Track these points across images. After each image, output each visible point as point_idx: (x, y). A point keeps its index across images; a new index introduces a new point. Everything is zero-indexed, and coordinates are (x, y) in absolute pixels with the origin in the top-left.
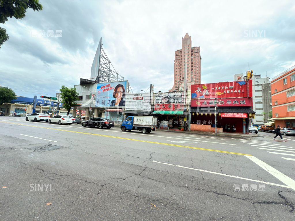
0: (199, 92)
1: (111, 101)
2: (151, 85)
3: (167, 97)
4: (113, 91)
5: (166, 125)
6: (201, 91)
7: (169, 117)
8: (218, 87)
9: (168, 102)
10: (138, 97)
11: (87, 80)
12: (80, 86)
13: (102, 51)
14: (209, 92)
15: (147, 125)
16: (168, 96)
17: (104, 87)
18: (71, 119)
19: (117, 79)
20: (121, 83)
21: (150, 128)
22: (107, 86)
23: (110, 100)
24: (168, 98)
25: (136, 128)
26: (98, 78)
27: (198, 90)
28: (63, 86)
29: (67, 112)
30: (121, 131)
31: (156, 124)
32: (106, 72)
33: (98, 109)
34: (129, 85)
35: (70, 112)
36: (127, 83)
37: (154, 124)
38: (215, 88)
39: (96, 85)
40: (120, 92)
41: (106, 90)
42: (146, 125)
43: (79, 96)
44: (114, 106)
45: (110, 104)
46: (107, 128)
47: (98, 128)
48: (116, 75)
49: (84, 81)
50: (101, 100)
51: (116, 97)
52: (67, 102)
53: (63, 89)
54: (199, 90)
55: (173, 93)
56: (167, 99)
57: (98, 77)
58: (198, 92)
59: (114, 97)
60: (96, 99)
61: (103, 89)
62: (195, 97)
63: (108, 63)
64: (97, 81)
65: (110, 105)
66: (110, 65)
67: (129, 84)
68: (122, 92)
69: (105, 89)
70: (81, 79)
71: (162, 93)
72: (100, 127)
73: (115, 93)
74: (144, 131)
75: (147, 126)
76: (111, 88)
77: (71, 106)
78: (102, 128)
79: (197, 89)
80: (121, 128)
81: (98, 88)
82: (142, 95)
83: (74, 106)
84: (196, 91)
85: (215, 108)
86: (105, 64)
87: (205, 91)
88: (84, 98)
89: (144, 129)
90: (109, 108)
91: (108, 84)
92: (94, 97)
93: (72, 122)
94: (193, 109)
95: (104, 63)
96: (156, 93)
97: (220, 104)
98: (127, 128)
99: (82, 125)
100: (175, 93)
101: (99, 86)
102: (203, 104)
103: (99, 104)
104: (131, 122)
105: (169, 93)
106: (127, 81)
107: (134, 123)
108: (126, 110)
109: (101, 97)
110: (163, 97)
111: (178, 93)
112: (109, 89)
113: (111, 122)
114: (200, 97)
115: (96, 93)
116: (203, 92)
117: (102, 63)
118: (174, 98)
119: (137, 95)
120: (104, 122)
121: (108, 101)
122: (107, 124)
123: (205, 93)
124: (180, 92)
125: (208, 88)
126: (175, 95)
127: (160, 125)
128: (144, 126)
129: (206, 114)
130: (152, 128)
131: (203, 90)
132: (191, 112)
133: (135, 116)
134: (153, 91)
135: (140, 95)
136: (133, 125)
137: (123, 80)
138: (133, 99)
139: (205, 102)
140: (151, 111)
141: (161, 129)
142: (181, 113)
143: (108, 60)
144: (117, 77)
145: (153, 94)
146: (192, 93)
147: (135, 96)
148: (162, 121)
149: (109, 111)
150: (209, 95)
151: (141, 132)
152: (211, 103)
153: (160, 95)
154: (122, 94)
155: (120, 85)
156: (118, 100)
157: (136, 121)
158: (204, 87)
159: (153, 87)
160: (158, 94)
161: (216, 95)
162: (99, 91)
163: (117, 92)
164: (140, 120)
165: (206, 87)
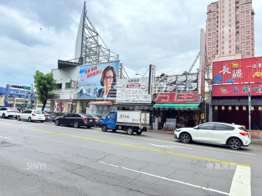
0: (226, 72)
1: (98, 91)
2: (150, 66)
3: (174, 83)
4: (99, 77)
5: (173, 125)
6: (230, 71)
7: (181, 113)
8: (258, 64)
9: (176, 90)
10: (133, 84)
11: (67, 62)
12: (58, 70)
13: (86, 20)
14: (241, 72)
15: (133, 122)
16: (176, 81)
17: (89, 71)
18: (44, 115)
19: (109, 57)
20: (111, 65)
21: (138, 128)
22: (92, 69)
23: (97, 89)
24: (177, 84)
25: (119, 127)
26: (81, 59)
27: (223, 71)
28: (37, 72)
29: (43, 105)
30: (101, 132)
31: (148, 122)
32: (93, 49)
34: (122, 67)
35: (46, 105)
36: (119, 64)
38: (252, 66)
39: (78, 69)
40: (110, 77)
41: (91, 75)
42: (132, 124)
43: (58, 84)
44: (102, 97)
46: (86, 127)
47: (73, 127)
48: (107, 53)
49: (63, 64)
51: (104, 84)
52: (42, 93)
53: (37, 75)
54: (225, 70)
55: (184, 76)
56: (175, 86)
57: (81, 57)
58: (224, 73)
59: (102, 84)
60: (78, 88)
61: (87, 74)
62: (220, 82)
63: (96, 36)
64: (80, 63)
66: (98, 38)
67: (121, 65)
68: (113, 78)
69: (90, 73)
70: (59, 61)
71: (167, 76)
72: (76, 125)
73: (104, 79)
74: (130, 131)
75: (134, 124)
76: (98, 72)
77: (47, 97)
78: (79, 127)
79: (222, 69)
80: (101, 127)
81: (81, 72)
82: (138, 80)
83: (51, 97)
84: (220, 72)
86: (92, 38)
87: (235, 71)
88: (64, 86)
89: (131, 129)
90: (95, 100)
91: (93, 66)
92: (76, 84)
93: (44, 119)
94: (216, 101)
95: (90, 36)
96: (158, 78)
97: (260, 92)
98: (109, 127)
99: (55, 123)
100: (187, 77)
101: (82, 69)
102: (231, 91)
103: (83, 94)
104: (113, 119)
105: (177, 76)
106: (119, 61)
107: (118, 121)
108: (117, 102)
109: (85, 84)
110: (169, 82)
111: (192, 76)
112: (96, 73)
113: (91, 119)
114: (227, 80)
115: (79, 79)
116: (232, 73)
117: (87, 37)
118: (185, 84)
119: (132, 81)
120: (81, 119)
121: (94, 90)
122: (85, 122)
123: (236, 74)
124: (194, 75)
125: (240, 67)
126: (187, 78)
127: (164, 124)
128: (130, 124)
129: (237, 108)
130: (140, 128)
131: (232, 69)
132: (211, 104)
133: (118, 111)
134: (153, 75)
135: (136, 81)
136: (116, 124)
137: (117, 59)
138: (126, 86)
139: (235, 89)
140: (151, 103)
141: (165, 130)
142: (194, 106)
143: (95, 32)
144: (109, 55)
145: (155, 78)
146: (215, 75)
147: (130, 82)
148: (167, 119)
149: (95, 105)
150: (242, 77)
151: (126, 132)
152: (245, 91)
153: (165, 80)
154: (112, 80)
155: (109, 66)
156: (107, 88)
157: (120, 118)
158: (234, 64)
159: (153, 68)
160: (161, 78)
161: (255, 77)
162: (83, 77)
163: (105, 78)
164: (125, 116)
165: (237, 64)
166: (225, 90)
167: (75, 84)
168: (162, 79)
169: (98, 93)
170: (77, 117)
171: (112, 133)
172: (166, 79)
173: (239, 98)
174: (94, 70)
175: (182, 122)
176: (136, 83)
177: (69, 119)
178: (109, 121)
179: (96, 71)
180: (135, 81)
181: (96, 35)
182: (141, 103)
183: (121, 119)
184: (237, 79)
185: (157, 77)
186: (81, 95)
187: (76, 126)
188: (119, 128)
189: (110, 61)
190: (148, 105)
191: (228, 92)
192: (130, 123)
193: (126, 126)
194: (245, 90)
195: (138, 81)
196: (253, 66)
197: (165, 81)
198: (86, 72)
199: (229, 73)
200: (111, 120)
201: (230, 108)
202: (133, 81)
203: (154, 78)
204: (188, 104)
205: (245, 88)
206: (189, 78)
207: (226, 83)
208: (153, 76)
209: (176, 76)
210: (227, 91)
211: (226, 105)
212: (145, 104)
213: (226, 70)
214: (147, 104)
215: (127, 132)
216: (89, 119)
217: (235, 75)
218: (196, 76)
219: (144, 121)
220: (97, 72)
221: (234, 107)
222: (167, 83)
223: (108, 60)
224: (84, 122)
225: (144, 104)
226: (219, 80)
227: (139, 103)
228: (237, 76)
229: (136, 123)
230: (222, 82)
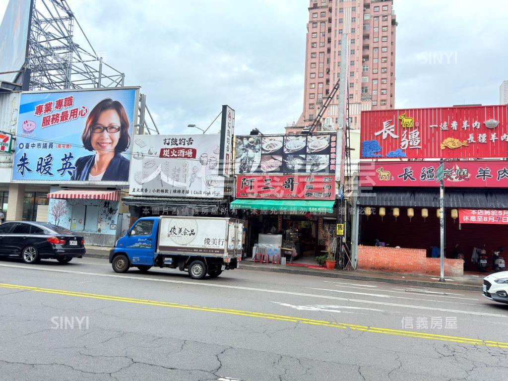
0: (388, 134)
1: (73, 162)
2: (225, 107)
3: (280, 152)
4: (80, 125)
5: (276, 250)
6: (396, 134)
7: (284, 221)
8: (451, 122)
9: (283, 168)
10: (177, 149)
14: (419, 136)
15: (208, 246)
16: (282, 149)
17: (48, 108)
19: (100, 78)
20: (114, 97)
21: (220, 260)
22: (59, 104)
23: (71, 157)
24: (285, 156)
25: (166, 259)
26: (25, 73)
27: (383, 131)
30: (111, 273)
31: (240, 246)
32: (56, 52)
33: (23, 189)
34: (144, 105)
36: (137, 97)
37: (231, 246)
38: (439, 124)
39: (15, 100)
40: (112, 127)
41: (55, 118)
42: (204, 250)
44: (87, 179)
45: (71, 171)
46: (56, 260)
47: (20, 260)
50: (35, 156)
51: (94, 145)
54: (387, 130)
55: (300, 138)
56: (281, 159)
57: (23, 68)
58: (385, 136)
59: (88, 144)
60: (14, 151)
61: (44, 115)
63: (66, 18)
64: (20, 82)
65: (70, 177)
66: (71, 25)
67: (142, 99)
68: (119, 130)
69: (50, 114)
71: (262, 136)
72: (29, 254)
73: (92, 133)
74: (197, 269)
75: (208, 250)
76: (74, 113)
78: (37, 262)
79: (381, 128)
80: (111, 262)
81: (24, 109)
82: (190, 141)
84: (376, 134)
85: (439, 192)
86: (54, 24)
87: (407, 133)
89: (201, 265)
90: (66, 187)
91: (62, 97)
92: (8, 142)
94: (368, 196)
95: (48, 17)
96: (241, 138)
97: (455, 180)
98: (135, 259)
100: (308, 140)
101: (29, 102)
102: (399, 176)
103: (29, 170)
104: (149, 239)
105: (285, 137)
106: (137, 89)
107: (162, 243)
108: (131, 193)
109: (36, 143)
110: (267, 149)
111: (318, 138)
112: (69, 114)
113: (72, 239)
114: (390, 152)
115: (16, 127)
116: (400, 138)
117: (39, 19)
118: (303, 156)
119: (174, 141)
120: (45, 239)
121: (63, 160)
122: (57, 248)
123: (408, 139)
124: (323, 137)
125: (417, 125)
126: (306, 144)
127: (254, 248)
128: (198, 252)
129: (411, 213)
130: (225, 261)
131: (400, 129)
132: (358, 203)
133: (163, 218)
134: (230, 130)
135: (186, 143)
136: (158, 251)
137: (121, 83)
138: (159, 154)
139: (406, 172)
140: (224, 199)
141: (257, 261)
142: (325, 207)
143: (65, 9)
144: (100, 72)
145: (233, 138)
146: (366, 139)
147: (168, 144)
148: (262, 236)
149: (63, 199)
150: (419, 147)
151: (187, 273)
152: (427, 176)
153: (257, 143)
154: (117, 136)
155: (109, 100)
156: (101, 156)
157: (169, 236)
158: (404, 118)
159: (230, 114)
160: (248, 140)
161: (444, 148)
162: (29, 123)
163: (97, 128)
164: (183, 230)
165: (411, 120)
166: (386, 174)
167: (7, 139)
168: (250, 142)
169: (74, 168)
170: (32, 233)
171: (139, 275)
172: (259, 142)
173: (414, 190)
174: (65, 106)
175: (291, 242)
176: (186, 146)
177: (5, 237)
178: (137, 245)
179: (69, 109)
180: (182, 143)
181: (67, 15)
182: (196, 198)
183: (173, 238)
184: (410, 151)
185: (237, 137)
186: (22, 173)
187: (29, 259)
188: (165, 263)
189: (101, 87)
190: (217, 202)
191: (393, 177)
192: (199, 249)
193: (186, 257)
194: (425, 175)
195: (191, 143)
196: (441, 126)
197: (257, 147)
198: (39, 110)
199: (394, 136)
200: (142, 242)
201: (396, 212)
202: (178, 142)
203: (231, 138)
204: (310, 201)
205: (426, 169)
206: (313, 142)
207: (388, 158)
208: (229, 132)
209: (283, 136)
210: (391, 176)
211: (389, 204)
212: (210, 201)
213: (389, 130)
214: (213, 201)
215: (190, 272)
216: (67, 240)
217: (407, 141)
218: (327, 138)
219: (232, 244)
220: (71, 113)
221: (404, 210)
222: (263, 152)
223: (96, 85)
224: (55, 246)
225: (206, 199)
226: (374, 151)
227: (193, 198)
228: (411, 144)
229: (214, 250)
230: (379, 155)
